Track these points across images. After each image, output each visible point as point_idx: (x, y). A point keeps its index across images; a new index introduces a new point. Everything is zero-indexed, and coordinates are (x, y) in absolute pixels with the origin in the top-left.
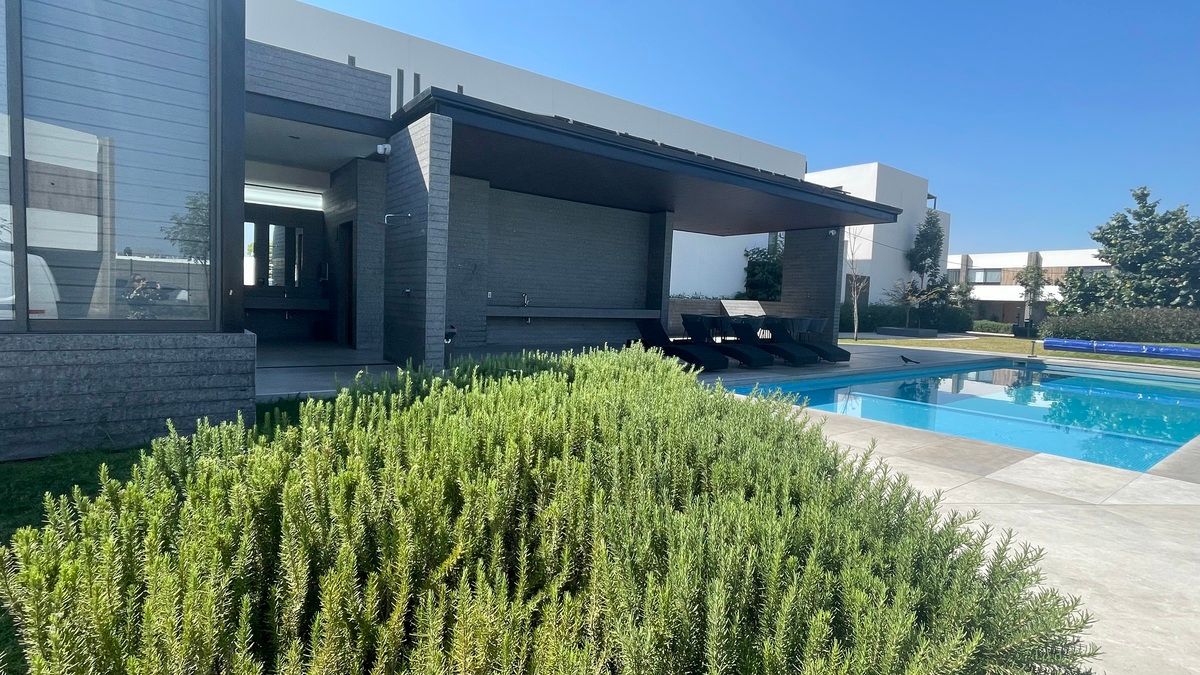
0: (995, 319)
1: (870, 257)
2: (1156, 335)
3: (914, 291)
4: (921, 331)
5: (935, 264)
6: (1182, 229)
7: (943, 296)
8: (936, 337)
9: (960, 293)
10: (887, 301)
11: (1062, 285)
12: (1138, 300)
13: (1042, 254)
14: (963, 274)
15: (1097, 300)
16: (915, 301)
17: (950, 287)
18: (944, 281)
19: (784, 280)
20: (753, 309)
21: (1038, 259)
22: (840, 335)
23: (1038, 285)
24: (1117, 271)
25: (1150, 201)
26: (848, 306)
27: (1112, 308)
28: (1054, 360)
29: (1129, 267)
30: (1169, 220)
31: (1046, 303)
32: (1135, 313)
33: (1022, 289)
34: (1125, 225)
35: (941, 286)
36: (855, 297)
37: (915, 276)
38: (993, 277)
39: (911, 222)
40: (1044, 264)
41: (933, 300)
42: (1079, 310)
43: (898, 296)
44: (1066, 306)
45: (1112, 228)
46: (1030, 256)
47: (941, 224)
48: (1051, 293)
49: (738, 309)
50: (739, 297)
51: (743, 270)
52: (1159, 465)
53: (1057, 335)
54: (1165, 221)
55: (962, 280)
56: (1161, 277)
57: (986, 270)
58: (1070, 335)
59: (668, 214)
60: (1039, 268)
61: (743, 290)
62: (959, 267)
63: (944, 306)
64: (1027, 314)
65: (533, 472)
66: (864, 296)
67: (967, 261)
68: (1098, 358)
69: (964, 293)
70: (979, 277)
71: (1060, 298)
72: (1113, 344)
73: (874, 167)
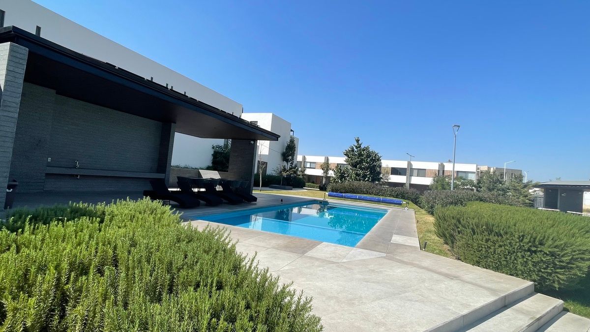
0: (313, 183)
1: (268, 154)
2: (361, 191)
3: (284, 170)
4: (287, 187)
5: (293, 159)
6: (368, 153)
7: (295, 172)
8: (292, 190)
9: (301, 171)
10: (274, 174)
11: (334, 171)
12: (356, 178)
13: (329, 157)
14: (303, 164)
15: (344, 177)
16: (285, 174)
17: (298, 169)
18: (296, 166)
19: (230, 162)
20: (215, 175)
21: (328, 160)
22: (254, 188)
23: (327, 170)
24: (351, 167)
25: (360, 142)
26: (258, 175)
27: (349, 181)
28: (332, 201)
29: (354, 166)
30: (365, 150)
31: (330, 177)
32: (356, 183)
33: (322, 171)
34: (353, 151)
35: (294, 169)
36: (261, 172)
37: (285, 163)
38: (313, 165)
39: (284, 141)
40: (330, 162)
41: (291, 174)
42: (340, 181)
43: (278, 172)
44: (335, 179)
45: (349, 151)
46: (325, 158)
47: (295, 142)
48: (331, 173)
49: (208, 175)
50: (208, 168)
51: (211, 155)
52: (358, 244)
53: (332, 191)
54: (364, 150)
55: (302, 166)
56: (363, 170)
57: (311, 163)
58: (336, 191)
59: (172, 124)
60: (328, 163)
61: (211, 165)
62: (301, 161)
63: (295, 177)
64: (324, 180)
65: (66, 287)
66: (265, 171)
67: (304, 158)
68: (345, 200)
69: (303, 171)
70: (308, 165)
71: (334, 176)
72: (349, 195)
73: (270, 115)
